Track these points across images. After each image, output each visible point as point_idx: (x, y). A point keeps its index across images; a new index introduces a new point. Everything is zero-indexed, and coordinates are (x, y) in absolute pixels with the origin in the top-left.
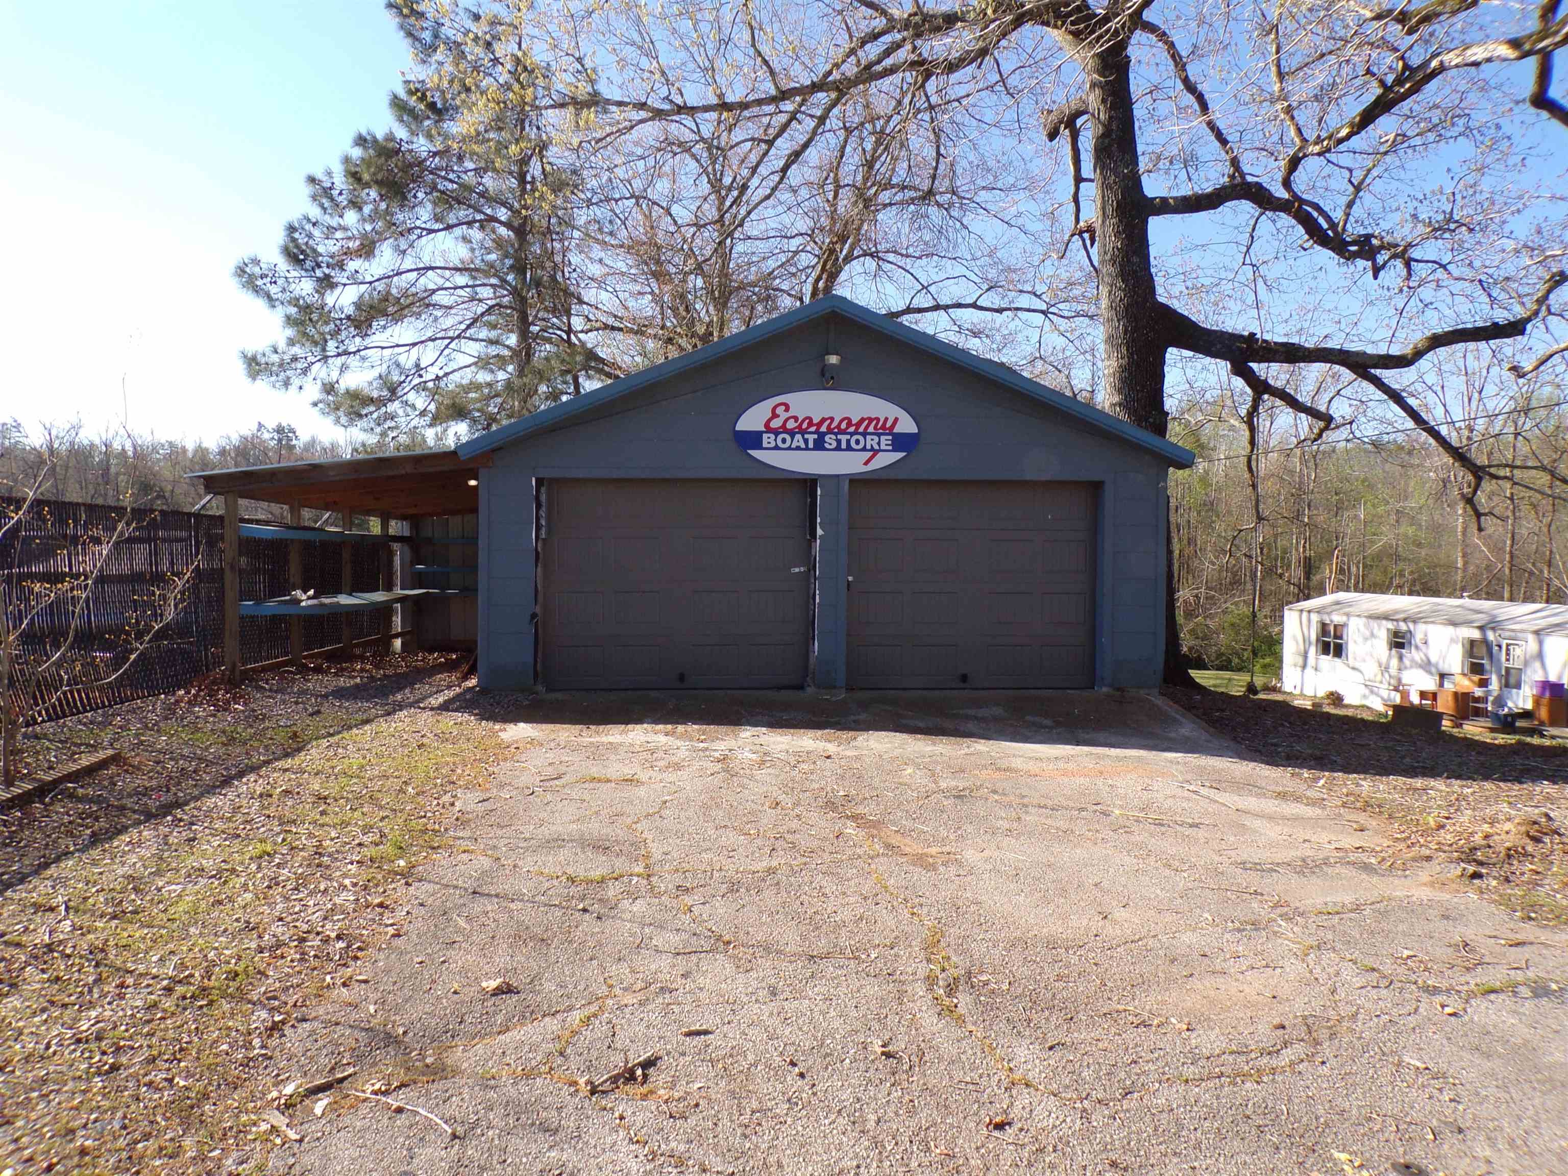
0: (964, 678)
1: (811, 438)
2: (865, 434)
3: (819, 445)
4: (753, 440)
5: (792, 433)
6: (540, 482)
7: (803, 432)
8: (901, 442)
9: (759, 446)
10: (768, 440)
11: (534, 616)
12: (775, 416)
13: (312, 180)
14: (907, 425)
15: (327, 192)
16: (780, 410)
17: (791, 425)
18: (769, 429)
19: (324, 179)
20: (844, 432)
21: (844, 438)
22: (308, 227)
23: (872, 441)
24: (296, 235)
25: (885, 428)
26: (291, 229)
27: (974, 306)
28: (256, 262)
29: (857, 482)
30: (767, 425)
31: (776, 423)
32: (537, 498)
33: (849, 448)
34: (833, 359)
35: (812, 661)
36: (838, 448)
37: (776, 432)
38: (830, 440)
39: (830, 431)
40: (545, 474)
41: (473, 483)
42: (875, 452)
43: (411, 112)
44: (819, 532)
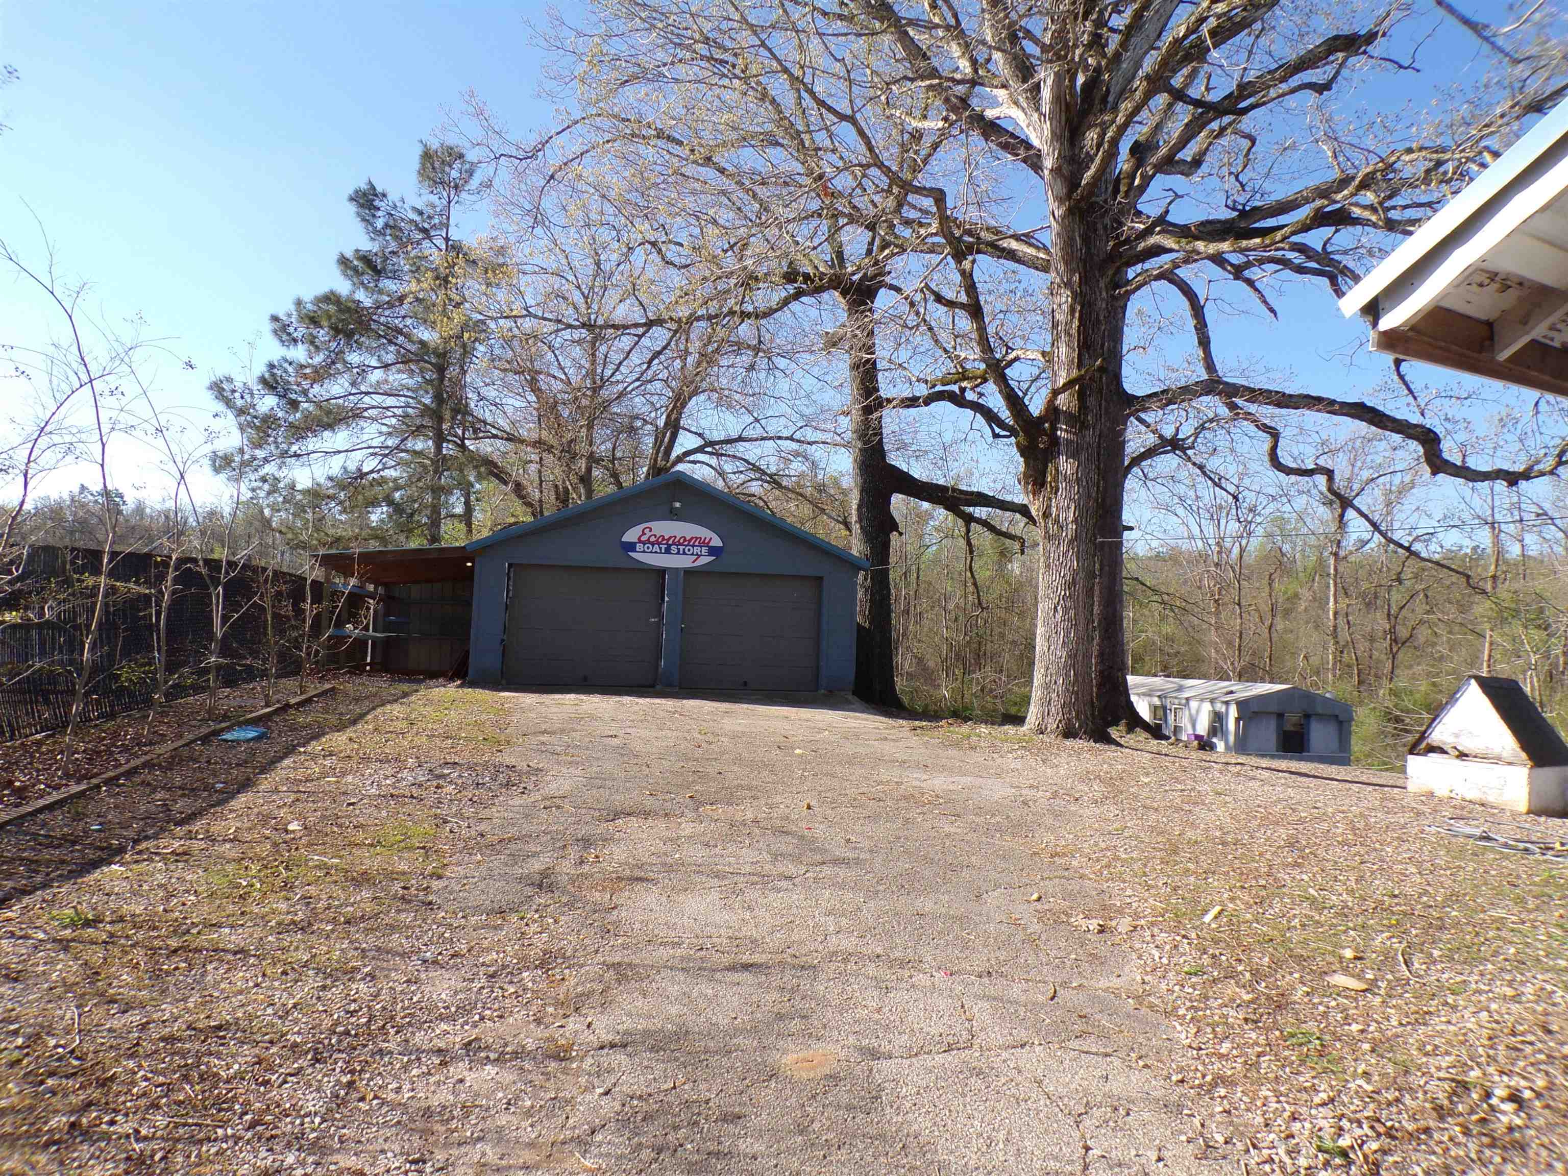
0: (745, 684)
1: (663, 547)
2: (693, 546)
3: (668, 551)
4: (631, 547)
5: (653, 544)
6: (510, 565)
7: (659, 544)
8: (713, 551)
9: (634, 550)
10: (639, 547)
11: (503, 640)
12: (644, 534)
13: (275, 319)
14: (717, 542)
15: (284, 327)
16: (647, 531)
17: (653, 539)
18: (640, 541)
19: (284, 318)
20: (681, 544)
21: (681, 548)
22: (286, 365)
23: (697, 550)
24: (275, 371)
25: (704, 543)
26: (271, 366)
27: (791, 438)
28: (229, 380)
29: (688, 572)
30: (639, 538)
31: (644, 538)
32: (508, 574)
33: (684, 553)
34: (678, 505)
35: (660, 670)
36: (678, 553)
37: (644, 543)
38: (674, 549)
39: (674, 544)
40: (515, 561)
41: (469, 564)
42: (699, 556)
43: (355, 270)
44: (666, 599)
